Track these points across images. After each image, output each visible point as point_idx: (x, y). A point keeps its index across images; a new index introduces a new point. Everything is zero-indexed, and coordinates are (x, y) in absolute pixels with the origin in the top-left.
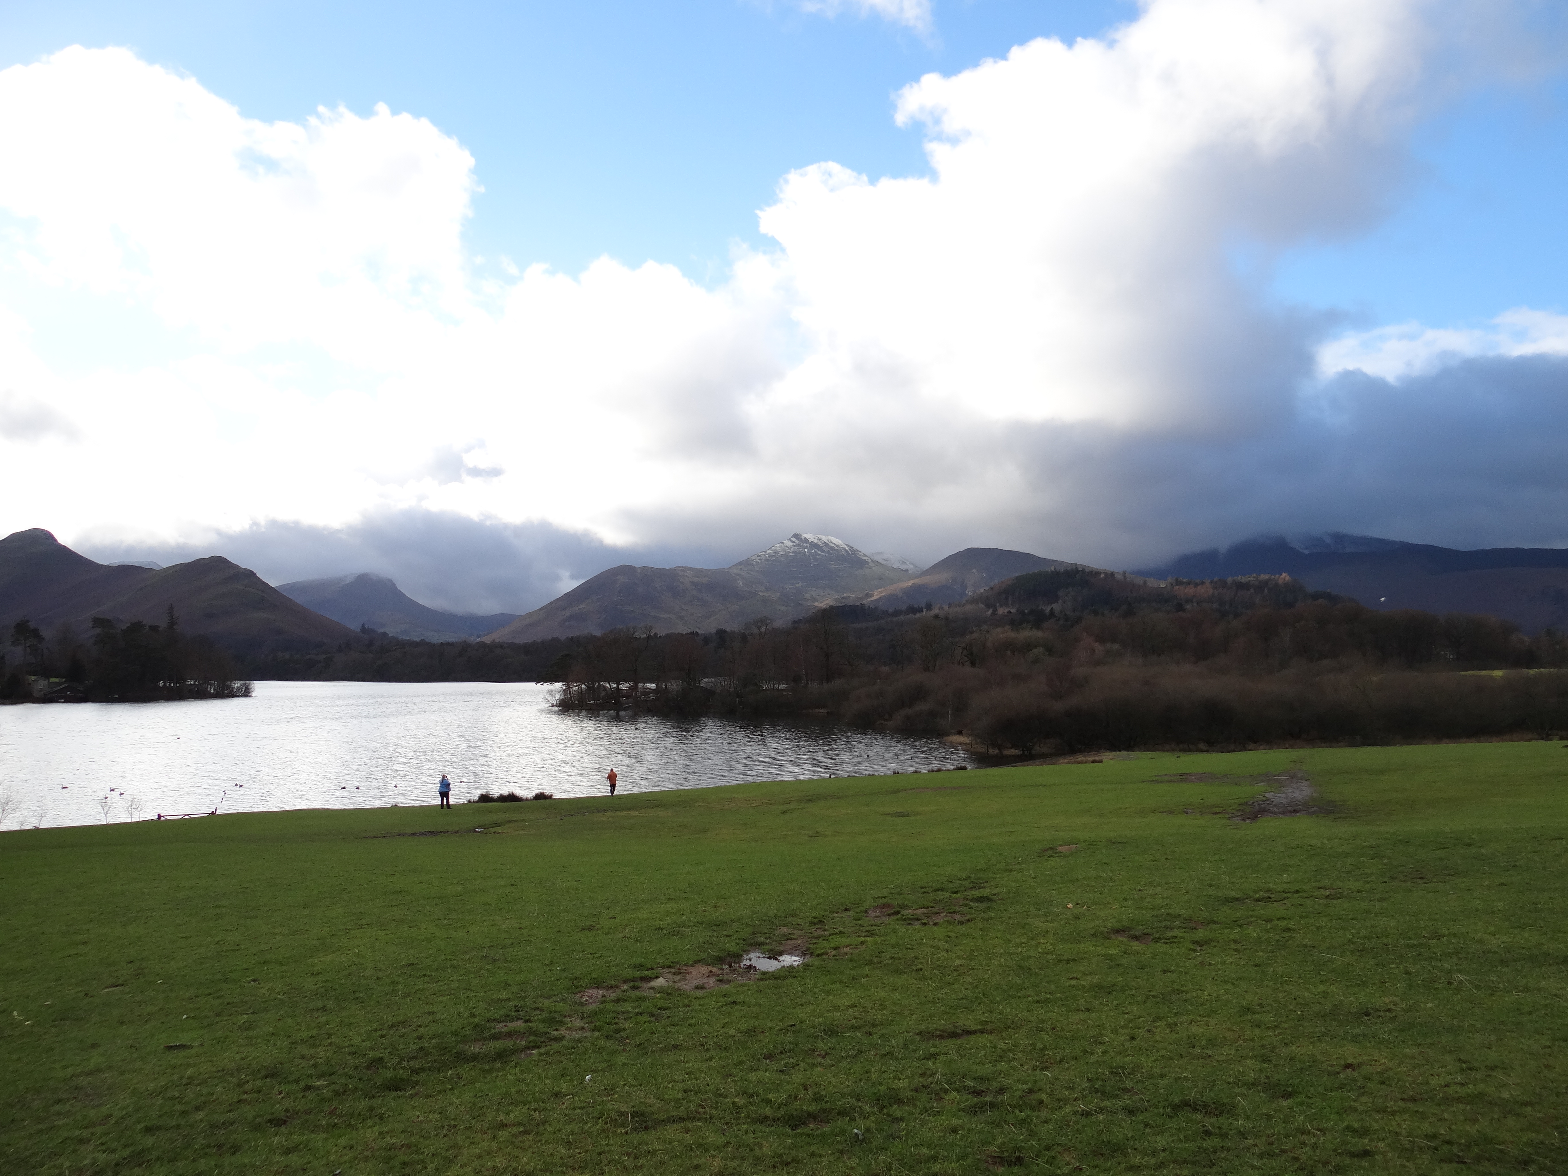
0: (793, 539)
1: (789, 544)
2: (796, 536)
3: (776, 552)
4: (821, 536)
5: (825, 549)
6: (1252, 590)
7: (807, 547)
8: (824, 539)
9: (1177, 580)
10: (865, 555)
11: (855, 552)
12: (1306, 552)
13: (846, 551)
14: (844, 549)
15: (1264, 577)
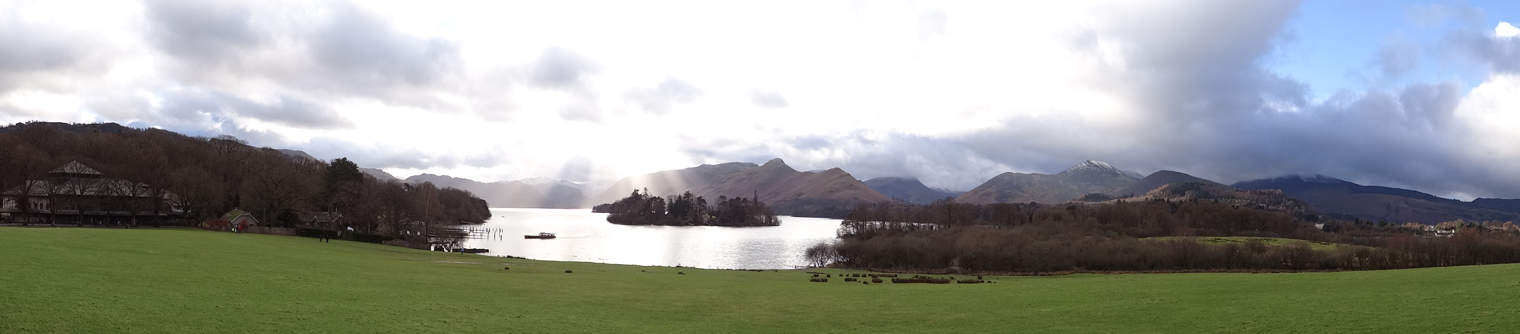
0: (1087, 163)
1: (1085, 165)
2: (1088, 161)
3: (1078, 168)
4: (1099, 162)
5: (1101, 167)
6: (1266, 195)
7: (1092, 167)
8: (1101, 163)
9: (1237, 189)
10: (1119, 171)
11: (1114, 169)
12: (1305, 181)
13: (1110, 169)
14: (1109, 168)
15: (1271, 190)
